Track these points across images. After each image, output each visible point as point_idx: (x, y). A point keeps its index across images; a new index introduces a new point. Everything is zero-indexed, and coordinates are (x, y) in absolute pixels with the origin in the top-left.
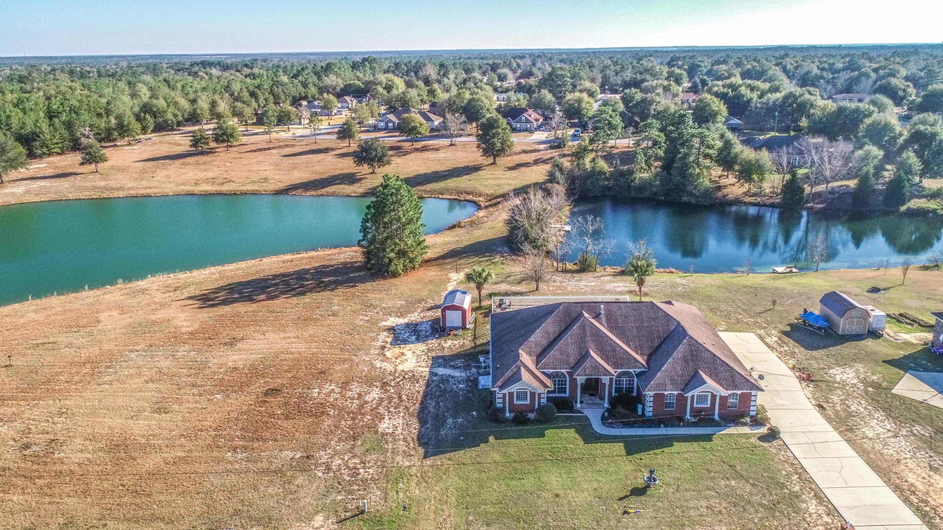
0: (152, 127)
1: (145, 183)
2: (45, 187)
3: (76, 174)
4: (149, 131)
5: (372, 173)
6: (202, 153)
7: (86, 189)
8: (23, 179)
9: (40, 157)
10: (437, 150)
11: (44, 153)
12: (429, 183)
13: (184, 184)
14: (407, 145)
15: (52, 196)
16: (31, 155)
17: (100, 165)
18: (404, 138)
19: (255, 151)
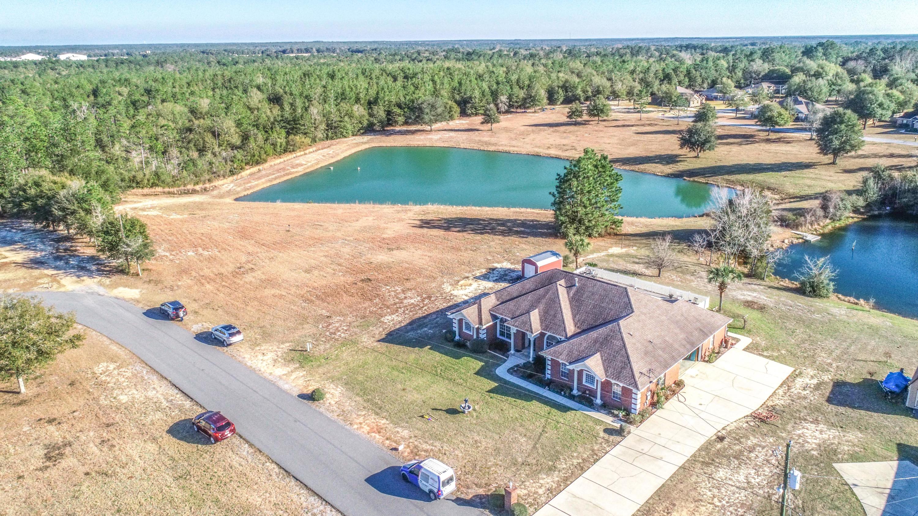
0: (561, 100)
1: (514, 143)
2: (451, 137)
3: (478, 130)
4: (559, 103)
5: (696, 157)
6: (576, 124)
7: (475, 142)
8: (445, 130)
9: (469, 115)
10: (789, 142)
11: (472, 113)
12: (739, 174)
13: (539, 147)
14: (763, 135)
15: (451, 144)
16: (463, 113)
17: (494, 125)
18: (764, 128)
19: (618, 126)
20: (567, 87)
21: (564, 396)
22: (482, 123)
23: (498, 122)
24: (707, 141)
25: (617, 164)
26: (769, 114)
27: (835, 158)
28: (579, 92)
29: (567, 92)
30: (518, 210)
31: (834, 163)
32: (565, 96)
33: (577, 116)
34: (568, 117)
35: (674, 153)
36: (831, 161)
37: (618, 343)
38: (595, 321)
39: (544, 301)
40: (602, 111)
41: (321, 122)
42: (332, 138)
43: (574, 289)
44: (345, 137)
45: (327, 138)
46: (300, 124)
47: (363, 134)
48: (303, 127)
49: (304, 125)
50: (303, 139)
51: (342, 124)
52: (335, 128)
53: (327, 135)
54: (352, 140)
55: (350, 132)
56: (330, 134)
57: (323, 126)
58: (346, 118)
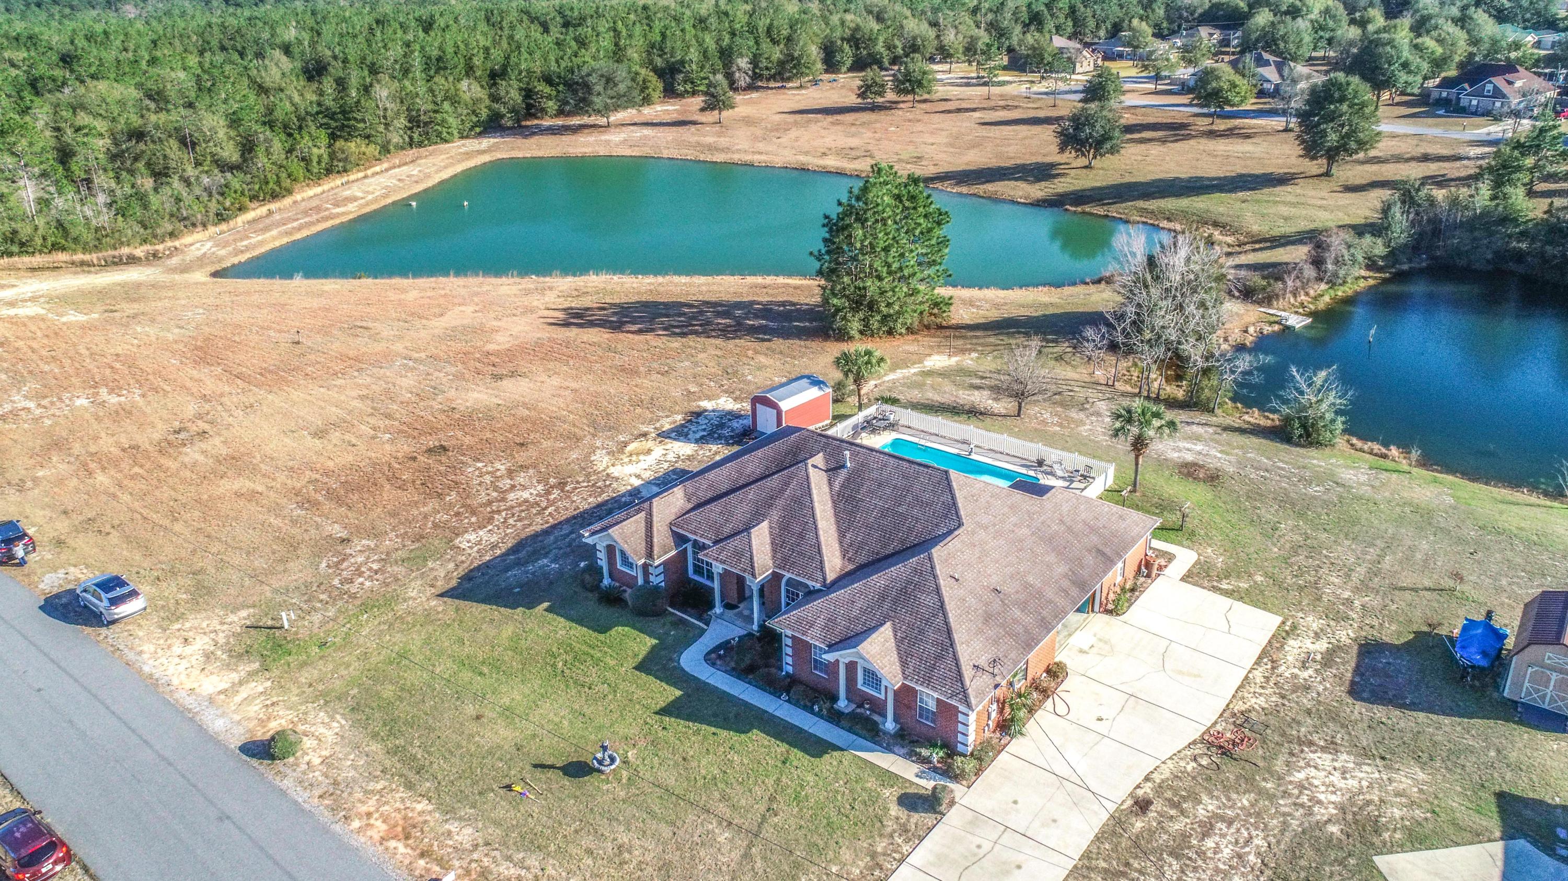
0: (849, 63)
1: (761, 146)
2: (646, 137)
3: (694, 123)
4: (844, 69)
5: (1086, 167)
6: (874, 108)
7: (690, 146)
8: (635, 124)
9: (681, 96)
10: (1248, 137)
11: (686, 92)
12: (1163, 197)
13: (807, 153)
14: (1203, 124)
15: (646, 151)
16: (670, 92)
17: (725, 114)
18: (1205, 110)
19: (949, 112)
20: (858, 40)
21: (819, 715)
22: (703, 110)
23: (733, 107)
24: (1106, 138)
25: (946, 183)
26: (1214, 84)
27: (1330, 165)
28: (880, 47)
29: (858, 48)
30: (759, 280)
31: (1327, 174)
32: (855, 56)
33: (875, 93)
34: (859, 96)
35: (1048, 160)
36: (1323, 170)
37: (929, 600)
38: (884, 546)
39: (780, 503)
40: (920, 84)
41: (398, 114)
42: (420, 145)
43: (843, 473)
44: (446, 141)
45: (411, 144)
46: (355, 119)
47: (480, 134)
48: (361, 125)
49: (363, 121)
50: (363, 149)
51: (439, 116)
52: (426, 124)
53: (411, 138)
54: (459, 146)
55: (455, 133)
56: (416, 136)
57: (402, 122)
58: (446, 106)
